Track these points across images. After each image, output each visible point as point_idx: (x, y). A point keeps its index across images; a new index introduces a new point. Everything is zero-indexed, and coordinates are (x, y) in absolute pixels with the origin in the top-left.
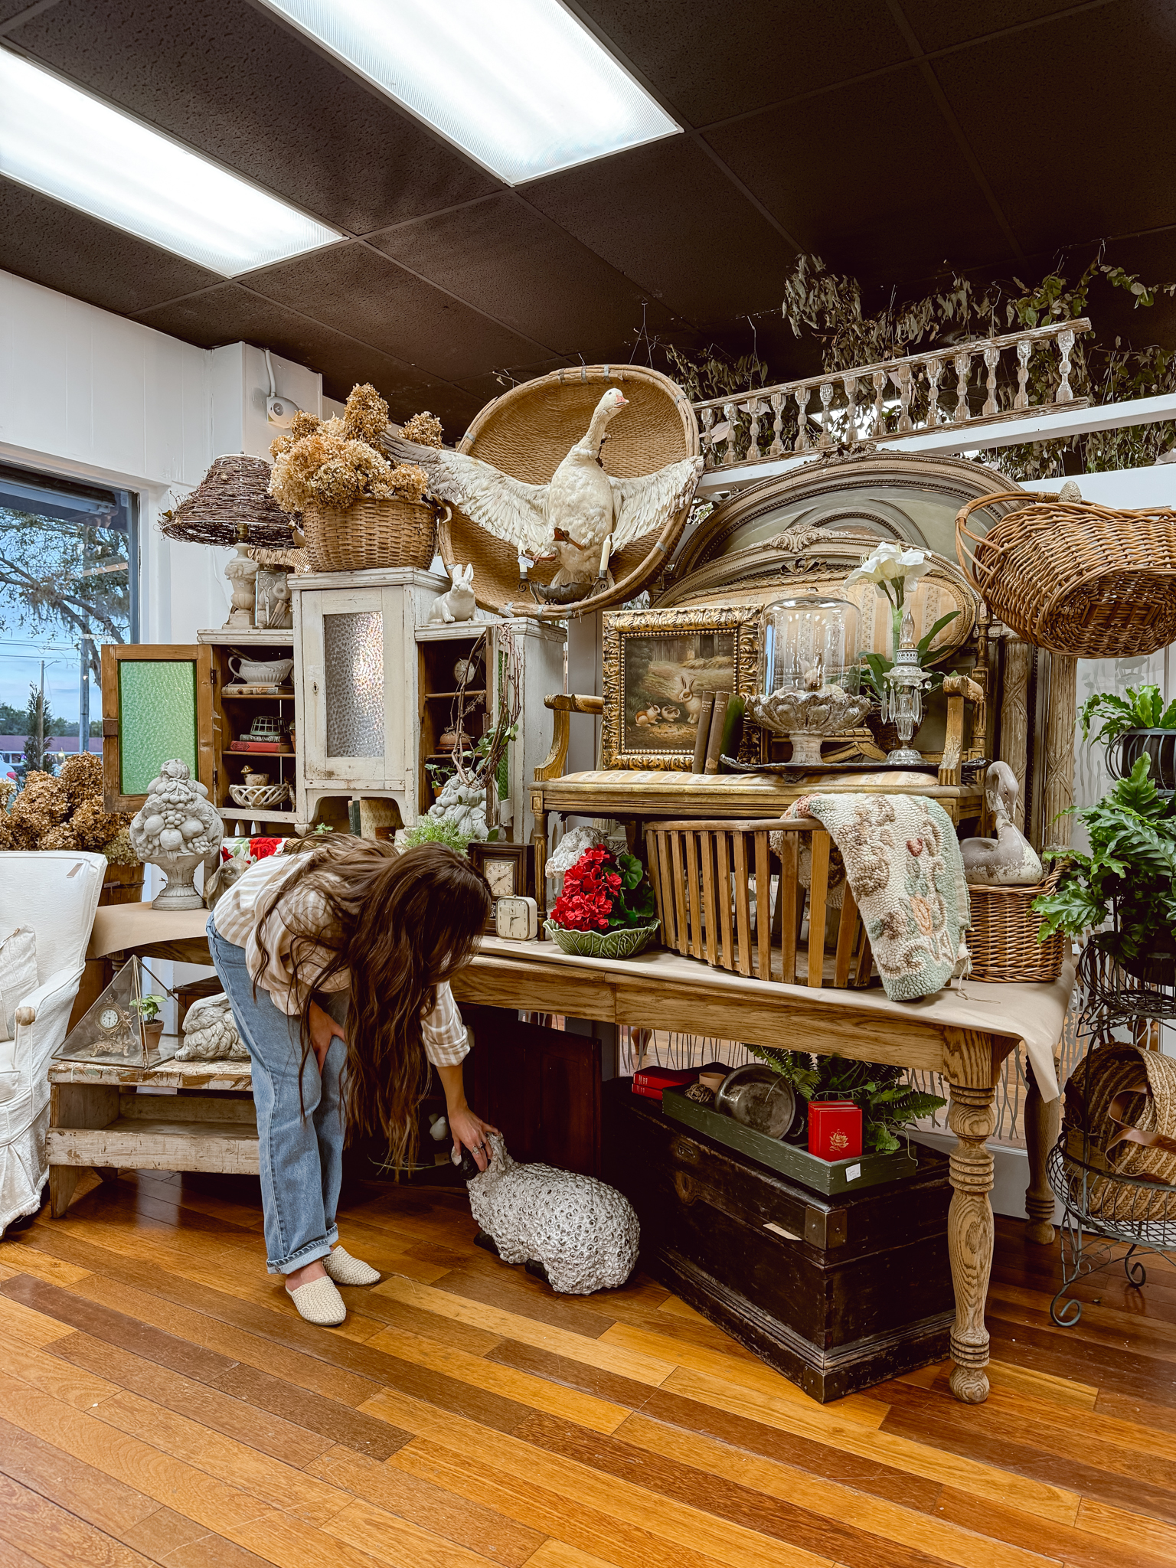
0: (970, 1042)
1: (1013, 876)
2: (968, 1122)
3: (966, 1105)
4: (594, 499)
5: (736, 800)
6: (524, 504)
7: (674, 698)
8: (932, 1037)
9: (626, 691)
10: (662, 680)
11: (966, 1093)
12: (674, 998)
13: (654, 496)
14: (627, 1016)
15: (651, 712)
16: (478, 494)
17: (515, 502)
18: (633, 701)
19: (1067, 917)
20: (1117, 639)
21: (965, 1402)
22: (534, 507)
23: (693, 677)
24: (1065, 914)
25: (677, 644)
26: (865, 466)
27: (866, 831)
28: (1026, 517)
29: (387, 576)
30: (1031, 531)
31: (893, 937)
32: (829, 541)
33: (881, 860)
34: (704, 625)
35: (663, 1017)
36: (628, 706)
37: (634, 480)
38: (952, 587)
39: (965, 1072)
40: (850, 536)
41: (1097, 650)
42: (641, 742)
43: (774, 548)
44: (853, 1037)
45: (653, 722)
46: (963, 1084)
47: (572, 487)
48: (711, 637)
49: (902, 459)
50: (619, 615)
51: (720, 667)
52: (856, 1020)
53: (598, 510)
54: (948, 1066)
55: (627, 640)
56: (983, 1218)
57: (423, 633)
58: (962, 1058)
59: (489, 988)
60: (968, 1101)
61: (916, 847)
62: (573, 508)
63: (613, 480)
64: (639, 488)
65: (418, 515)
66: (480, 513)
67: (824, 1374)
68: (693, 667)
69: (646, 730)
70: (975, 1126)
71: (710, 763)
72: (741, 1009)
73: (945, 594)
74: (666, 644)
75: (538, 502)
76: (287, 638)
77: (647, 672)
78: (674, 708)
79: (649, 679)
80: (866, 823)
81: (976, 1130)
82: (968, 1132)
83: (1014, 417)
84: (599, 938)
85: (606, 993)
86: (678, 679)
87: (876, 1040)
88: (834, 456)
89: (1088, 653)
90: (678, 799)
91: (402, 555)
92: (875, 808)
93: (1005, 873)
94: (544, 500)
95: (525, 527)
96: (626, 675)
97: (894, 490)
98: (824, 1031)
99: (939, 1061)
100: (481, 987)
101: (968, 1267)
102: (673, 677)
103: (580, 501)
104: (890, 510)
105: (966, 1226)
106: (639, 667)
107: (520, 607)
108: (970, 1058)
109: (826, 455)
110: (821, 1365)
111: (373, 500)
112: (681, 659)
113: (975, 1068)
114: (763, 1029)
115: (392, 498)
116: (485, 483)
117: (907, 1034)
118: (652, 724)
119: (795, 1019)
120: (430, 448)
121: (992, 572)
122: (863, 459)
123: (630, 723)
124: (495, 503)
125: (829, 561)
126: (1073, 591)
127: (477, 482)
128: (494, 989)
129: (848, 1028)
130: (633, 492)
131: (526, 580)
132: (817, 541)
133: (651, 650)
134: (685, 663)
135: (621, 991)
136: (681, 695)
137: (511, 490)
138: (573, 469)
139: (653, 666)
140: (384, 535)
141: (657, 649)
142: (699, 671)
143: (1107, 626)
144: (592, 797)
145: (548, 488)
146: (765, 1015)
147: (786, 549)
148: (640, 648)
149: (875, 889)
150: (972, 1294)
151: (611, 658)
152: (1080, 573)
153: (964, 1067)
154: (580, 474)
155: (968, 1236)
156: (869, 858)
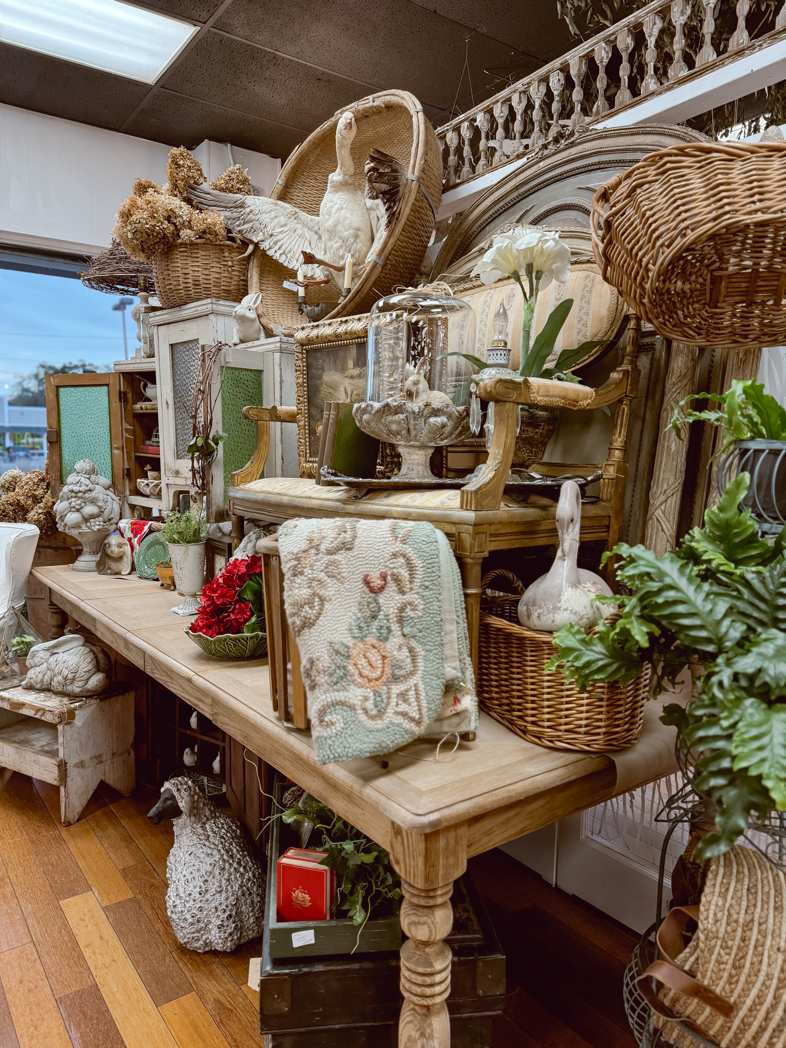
3: (407, 900)
4: (347, 222)
6: (314, 235)
9: (308, 402)
10: (331, 391)
18: (314, 411)
23: (352, 387)
25: (340, 354)
26: (574, 151)
29: (199, 309)
33: (316, 595)
34: (355, 333)
36: (311, 416)
39: (405, 862)
47: (330, 213)
48: (363, 346)
53: (351, 231)
55: (307, 352)
61: (377, 582)
62: (331, 233)
63: (369, 202)
65: (227, 254)
66: (277, 247)
68: (352, 377)
74: (332, 355)
76: (153, 364)
77: (322, 383)
79: (323, 390)
80: (313, 551)
83: (727, 61)
88: (550, 146)
91: (214, 290)
96: (307, 386)
97: (599, 173)
102: (340, 387)
103: (335, 225)
106: (316, 378)
108: (408, 847)
109: (543, 147)
111: (184, 244)
112: (343, 369)
113: (412, 860)
115: (199, 241)
116: (282, 219)
120: (238, 195)
122: (573, 145)
133: (324, 361)
134: (346, 373)
137: (304, 224)
138: (331, 196)
139: (325, 377)
140: (196, 274)
141: (327, 359)
142: (356, 380)
148: (317, 359)
153: (404, 855)
154: (335, 200)
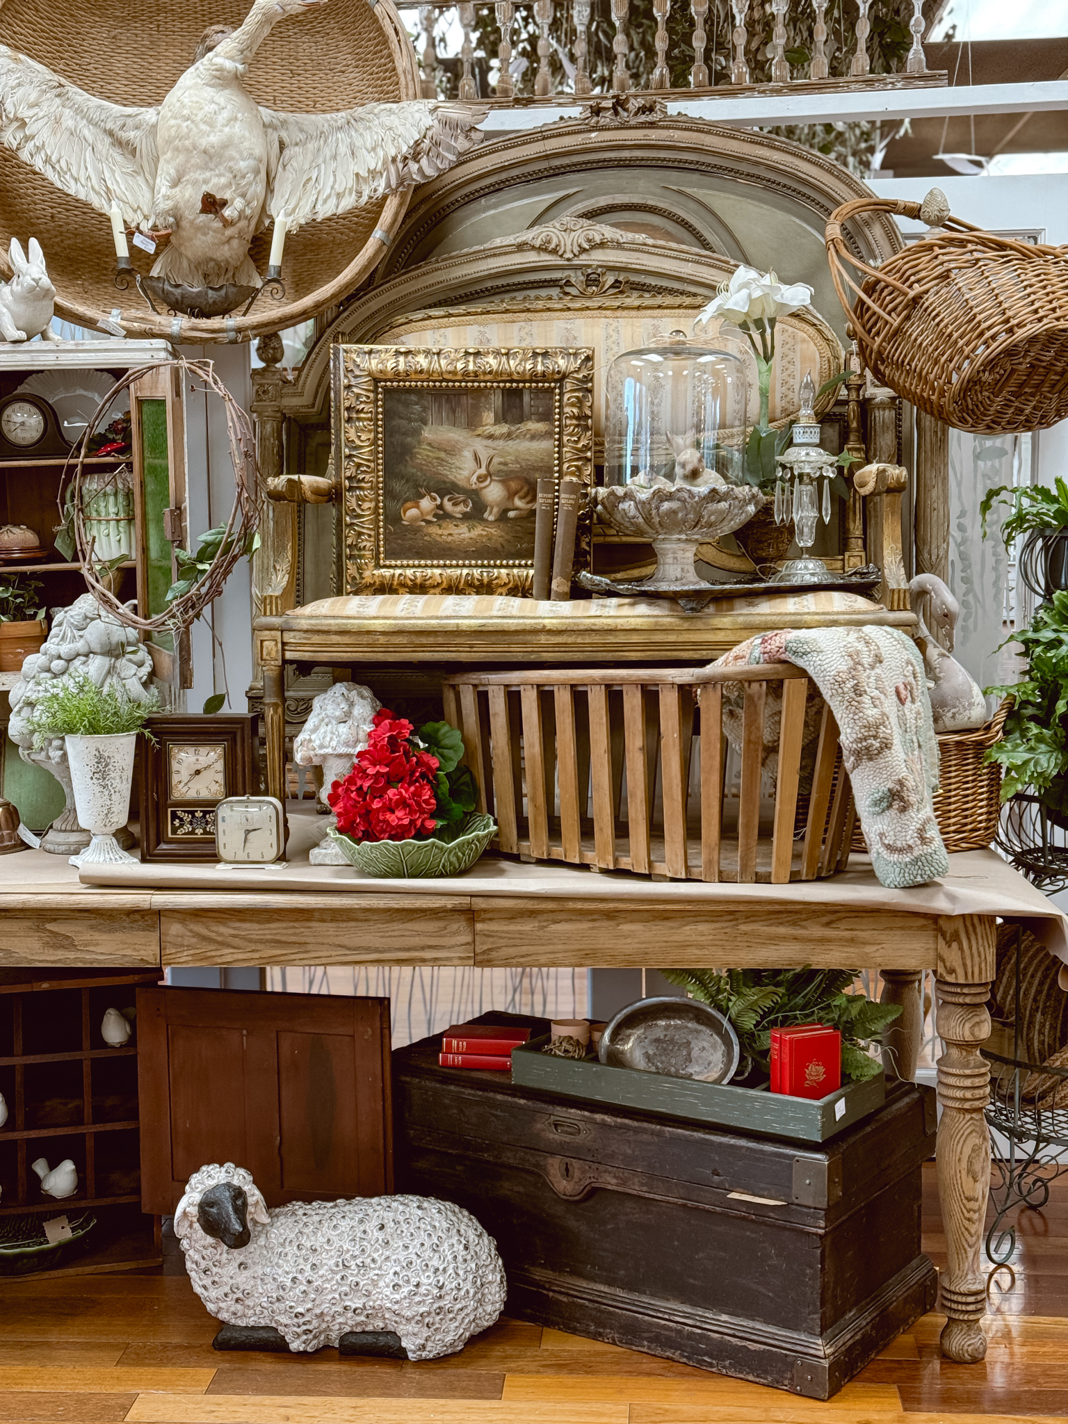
0: (970, 929)
1: (962, 720)
2: (968, 1025)
3: (962, 1005)
4: (246, 144)
5: (621, 638)
6: (101, 136)
7: (462, 483)
8: (922, 928)
9: (385, 470)
10: (442, 455)
11: (966, 991)
12: (566, 921)
13: (343, 149)
14: (494, 954)
15: (426, 504)
16: (24, 113)
17: (86, 132)
18: (397, 486)
19: (1035, 766)
20: (1022, 410)
21: (966, 1363)
22: (119, 143)
23: (492, 452)
24: (1032, 763)
25: (466, 401)
26: (654, 135)
27: (863, 676)
28: (937, 251)
30: (949, 270)
31: (903, 810)
32: (619, 246)
33: (883, 714)
34: (510, 374)
35: (550, 948)
36: (389, 494)
37: (300, 117)
38: (811, 330)
39: (965, 965)
40: (650, 241)
41: (999, 424)
42: (410, 549)
43: (533, 248)
44: (823, 941)
45: (430, 518)
46: (962, 981)
47: (211, 124)
48: (518, 393)
49: (709, 132)
50: (370, 352)
51: (533, 437)
52: (825, 919)
53: (252, 163)
54: (943, 961)
55: (386, 390)
56: (984, 1139)
58: (961, 948)
59: (251, 941)
60: (968, 1000)
61: (903, 693)
62: (211, 157)
63: (266, 114)
64: (312, 131)
66: (30, 145)
67: (826, 1363)
68: (491, 437)
69: (417, 530)
70: (976, 1029)
71: (558, 584)
72: (668, 924)
73: (804, 341)
74: (448, 401)
75: (131, 135)
77: (419, 443)
78: (462, 497)
79: (423, 453)
80: (860, 667)
81: (977, 1033)
82: (968, 1037)
83: (853, 86)
84: (442, 849)
85: (459, 925)
86: (468, 454)
87: (852, 941)
88: (608, 114)
89: (989, 427)
90: (529, 638)
92: (861, 646)
93: (953, 717)
94: (138, 133)
95: (107, 175)
96: (384, 445)
97: (695, 177)
98: (784, 938)
99: (932, 954)
100: (237, 942)
101: (969, 1199)
102: (460, 450)
103: (225, 146)
104: (692, 205)
105: (967, 1151)
106: (405, 434)
107: (136, 319)
108: (970, 948)
109: (597, 111)
110: (821, 1354)
112: (472, 423)
113: (976, 959)
114: (702, 947)
116: (34, 94)
117: (891, 929)
118: (428, 522)
119: (743, 928)
121: (896, 321)
122: (652, 125)
123: (393, 519)
124: (54, 132)
125: (634, 278)
126: (1000, 354)
127: (21, 91)
128: (260, 941)
129: (817, 931)
130: (302, 136)
131: (129, 272)
132: (602, 245)
133: (425, 409)
134: (479, 431)
135: (483, 921)
136: (474, 479)
137: (78, 111)
138: (210, 92)
139: (428, 433)
141: (435, 408)
142: (501, 443)
143: (1017, 395)
144: (382, 640)
145: (149, 115)
146: (703, 927)
147: (554, 252)
148: (407, 404)
149: (880, 751)
150: (973, 1231)
151: (359, 419)
152: (1010, 331)
153: (963, 958)
154: (222, 101)
155: (970, 1162)
156: (871, 713)
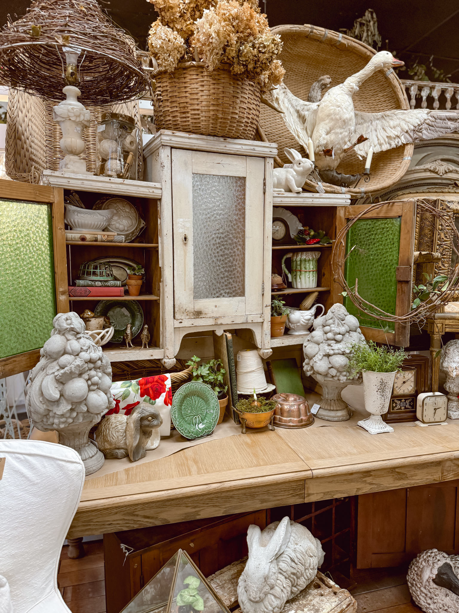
6: (295, 112)
17: (291, 109)
22: (300, 116)
32: (457, 172)
43: (430, 171)
57: (279, 199)
76: (155, 191)
94: (308, 113)
107: (328, 187)
132: (451, 172)
138: (347, 97)
147: (437, 173)
